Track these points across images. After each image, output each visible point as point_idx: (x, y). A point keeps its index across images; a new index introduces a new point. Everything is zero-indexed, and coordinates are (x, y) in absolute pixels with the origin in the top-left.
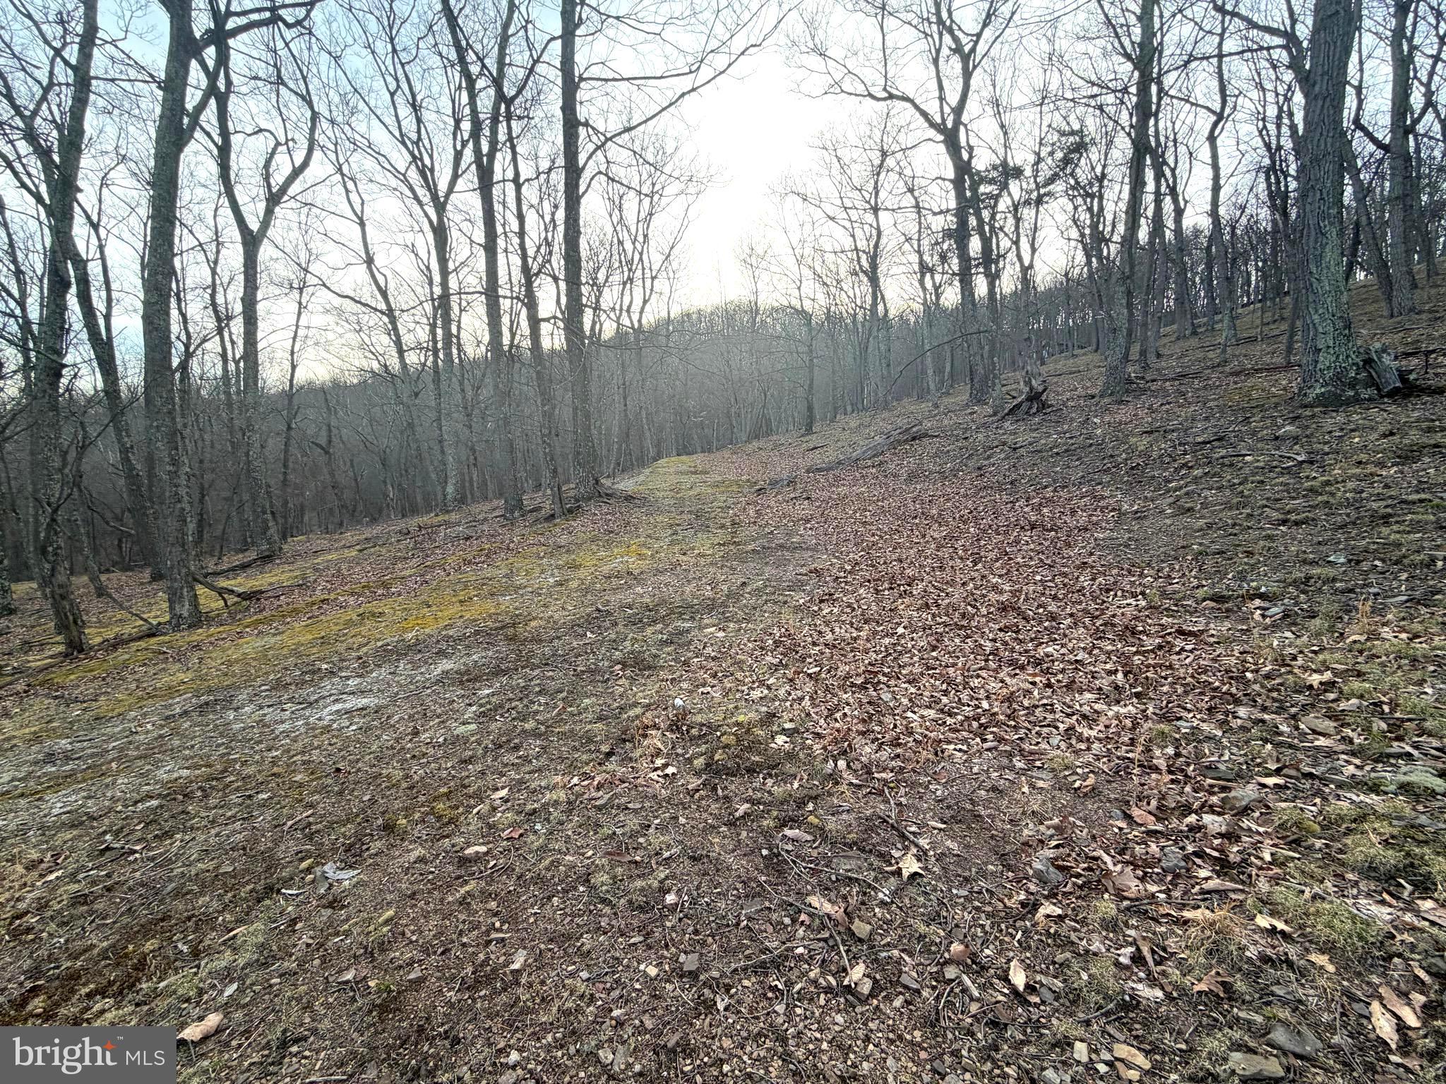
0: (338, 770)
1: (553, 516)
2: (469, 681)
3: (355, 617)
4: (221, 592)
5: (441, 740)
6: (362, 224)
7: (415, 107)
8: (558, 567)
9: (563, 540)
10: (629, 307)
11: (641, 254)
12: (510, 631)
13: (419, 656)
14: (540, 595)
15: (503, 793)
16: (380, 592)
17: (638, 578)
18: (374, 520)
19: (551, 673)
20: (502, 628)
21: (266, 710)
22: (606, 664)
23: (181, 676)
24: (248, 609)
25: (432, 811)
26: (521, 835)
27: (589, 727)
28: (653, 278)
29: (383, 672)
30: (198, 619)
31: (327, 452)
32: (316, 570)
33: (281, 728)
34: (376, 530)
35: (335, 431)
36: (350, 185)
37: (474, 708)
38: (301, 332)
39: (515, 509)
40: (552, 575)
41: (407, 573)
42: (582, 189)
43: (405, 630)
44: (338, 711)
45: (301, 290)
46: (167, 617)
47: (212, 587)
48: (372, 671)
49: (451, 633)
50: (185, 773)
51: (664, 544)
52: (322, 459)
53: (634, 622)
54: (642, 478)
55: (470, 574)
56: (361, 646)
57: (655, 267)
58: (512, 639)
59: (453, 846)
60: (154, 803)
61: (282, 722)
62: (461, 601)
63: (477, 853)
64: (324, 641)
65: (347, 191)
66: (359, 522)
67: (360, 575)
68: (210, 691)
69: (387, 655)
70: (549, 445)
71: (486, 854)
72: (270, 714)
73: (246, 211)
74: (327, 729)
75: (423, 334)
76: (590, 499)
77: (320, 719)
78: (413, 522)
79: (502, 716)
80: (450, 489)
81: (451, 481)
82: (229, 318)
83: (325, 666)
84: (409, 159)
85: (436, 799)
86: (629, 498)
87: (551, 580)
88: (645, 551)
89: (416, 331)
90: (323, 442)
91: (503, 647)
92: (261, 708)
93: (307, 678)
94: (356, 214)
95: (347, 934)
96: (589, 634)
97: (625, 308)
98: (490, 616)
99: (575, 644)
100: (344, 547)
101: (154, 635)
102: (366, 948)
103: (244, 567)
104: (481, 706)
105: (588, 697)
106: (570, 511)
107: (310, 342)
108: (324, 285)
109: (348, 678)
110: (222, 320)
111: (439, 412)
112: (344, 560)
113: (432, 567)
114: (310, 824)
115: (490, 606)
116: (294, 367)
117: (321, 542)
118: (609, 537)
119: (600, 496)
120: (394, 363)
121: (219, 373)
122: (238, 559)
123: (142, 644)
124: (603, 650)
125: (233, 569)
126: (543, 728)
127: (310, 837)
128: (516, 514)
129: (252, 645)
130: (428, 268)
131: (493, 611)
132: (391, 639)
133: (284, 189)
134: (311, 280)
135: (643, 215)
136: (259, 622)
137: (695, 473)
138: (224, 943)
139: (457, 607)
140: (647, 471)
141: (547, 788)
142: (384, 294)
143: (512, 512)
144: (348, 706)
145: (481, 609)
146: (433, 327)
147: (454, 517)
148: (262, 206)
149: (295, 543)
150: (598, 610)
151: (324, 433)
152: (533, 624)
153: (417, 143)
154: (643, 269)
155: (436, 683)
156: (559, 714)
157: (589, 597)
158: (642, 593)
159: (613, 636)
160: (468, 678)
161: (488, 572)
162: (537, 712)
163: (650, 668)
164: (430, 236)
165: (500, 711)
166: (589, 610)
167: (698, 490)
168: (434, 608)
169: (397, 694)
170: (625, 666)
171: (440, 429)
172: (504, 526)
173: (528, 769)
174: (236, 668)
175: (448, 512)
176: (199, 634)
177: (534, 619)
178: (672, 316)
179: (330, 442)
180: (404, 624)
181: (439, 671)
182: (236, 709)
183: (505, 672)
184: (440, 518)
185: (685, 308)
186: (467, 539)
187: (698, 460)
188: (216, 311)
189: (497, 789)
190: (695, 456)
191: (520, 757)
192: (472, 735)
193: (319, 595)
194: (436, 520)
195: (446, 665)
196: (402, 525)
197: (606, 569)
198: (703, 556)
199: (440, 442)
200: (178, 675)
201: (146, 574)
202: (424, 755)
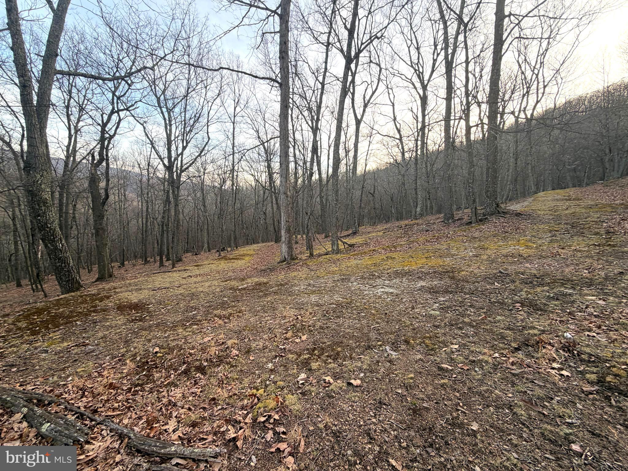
0: (386, 314)
1: (471, 223)
2: (433, 292)
3: (385, 258)
4: (344, 243)
5: (424, 314)
6: (393, 105)
7: (418, 49)
8: (474, 248)
9: (477, 234)
10: (525, 108)
11: (537, 75)
12: (451, 274)
13: (411, 277)
14: (465, 260)
15: (457, 347)
16: (393, 249)
17: (527, 259)
18: (387, 222)
19: (475, 298)
20: (447, 272)
21: (360, 285)
22: (510, 301)
23: (336, 269)
24: (351, 250)
25: (424, 342)
26: (468, 369)
27: (502, 331)
28: (545, 87)
29: (397, 281)
30: (338, 251)
31: (373, 196)
32: (370, 239)
33: (366, 292)
34: (388, 225)
35: (376, 187)
36: (390, 91)
37: (437, 305)
38: (369, 152)
39: (449, 219)
40: (471, 251)
41: (403, 243)
42: (503, 52)
43: (404, 266)
44: (383, 292)
45: (370, 137)
46: (331, 249)
47: (342, 241)
48: (393, 279)
49: (423, 270)
50: (341, 299)
51: (546, 241)
52: (371, 198)
53: (524, 282)
54: (526, 203)
55: (429, 246)
56: (388, 269)
57: (547, 80)
58: (453, 278)
59: (435, 360)
60: (335, 306)
61: (366, 291)
62: (426, 258)
63: (447, 368)
64: (375, 265)
65: (389, 94)
66: (381, 222)
67: (386, 242)
68: (344, 275)
69: (398, 274)
70: (472, 188)
71: (452, 370)
72: (362, 288)
73: (357, 112)
74: (380, 297)
75: (411, 145)
76: (493, 214)
77: (377, 293)
78: (403, 223)
79: (451, 312)
80: (418, 209)
81: (419, 206)
82: (349, 151)
83: (376, 274)
84: (413, 71)
85: (425, 337)
86: (518, 215)
87: (471, 254)
88: (530, 244)
89: (409, 144)
90: (372, 192)
91: (448, 281)
92: (359, 284)
93: (371, 277)
94: (391, 102)
95: (397, 375)
96: (496, 284)
97: (522, 109)
98: (440, 266)
99: (488, 287)
100: (378, 231)
101: (327, 254)
102: (404, 384)
103: (348, 235)
104: (441, 305)
105: (499, 315)
106: (481, 220)
107: (372, 155)
108: (379, 133)
109: (385, 280)
110: (347, 152)
111: (417, 177)
112: (379, 236)
113: (413, 242)
114: (379, 330)
115: (440, 261)
116: (366, 165)
117: (370, 229)
118: (505, 236)
119: (499, 213)
120: (399, 158)
121: (345, 170)
122: (346, 233)
123: (325, 257)
124: (507, 294)
125: (345, 236)
126: (474, 324)
127: (380, 334)
128: (450, 221)
129: (353, 262)
130: (417, 116)
131: (441, 264)
132: (399, 268)
133: (369, 101)
134: (374, 132)
135: (541, 52)
136: (354, 255)
137: (570, 200)
138: (358, 358)
139: (425, 260)
140: (530, 200)
141: (480, 353)
142: (399, 131)
143: (448, 220)
144: (386, 290)
145: (435, 262)
146: (417, 140)
147: (420, 221)
148: (362, 109)
149: (362, 229)
150: (500, 272)
151: (373, 189)
152: (463, 273)
153: (417, 64)
154: (538, 83)
155: (419, 290)
156: (482, 319)
157: (494, 264)
158: (532, 268)
159: (513, 288)
160: (433, 291)
161: (438, 246)
162: (469, 315)
163: (541, 310)
164: (419, 102)
165: (450, 309)
166: (495, 271)
167: (573, 210)
168: (415, 259)
169: (404, 290)
170: (523, 305)
171: (416, 184)
172: (444, 226)
173: (468, 340)
174: (350, 269)
175: (417, 219)
176: (339, 256)
177: (463, 271)
178: (557, 106)
179: (374, 192)
180: (403, 263)
181: (419, 285)
182: (352, 283)
183: (451, 292)
184: (413, 222)
185: (568, 98)
186: (427, 231)
187: (572, 192)
188: (346, 150)
189: (453, 344)
190: (568, 190)
191: (463, 333)
192: (438, 316)
193: (372, 248)
194: (411, 223)
195: (422, 283)
196: (397, 224)
197: (504, 252)
198: (580, 251)
199: (415, 189)
200: (334, 268)
201: (323, 236)
202: (417, 318)
